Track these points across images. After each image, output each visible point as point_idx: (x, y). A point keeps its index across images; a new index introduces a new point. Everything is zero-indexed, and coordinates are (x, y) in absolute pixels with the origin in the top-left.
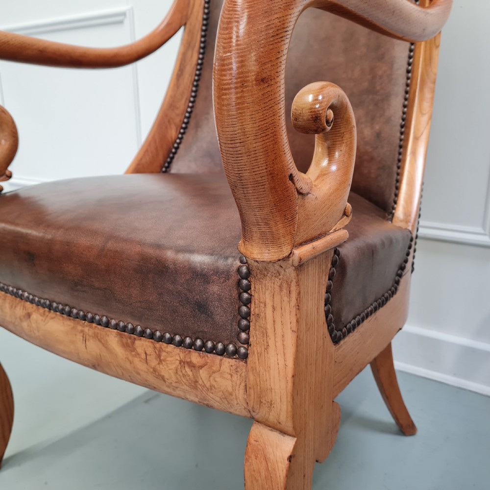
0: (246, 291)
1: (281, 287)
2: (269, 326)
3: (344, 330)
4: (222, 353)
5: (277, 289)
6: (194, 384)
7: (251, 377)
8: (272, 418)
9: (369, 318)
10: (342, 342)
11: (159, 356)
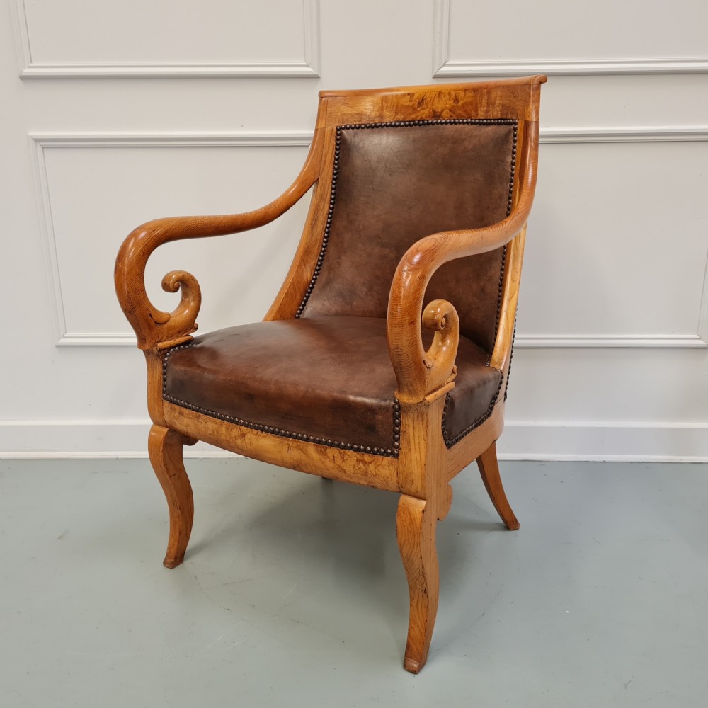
0: (398, 419)
1: (418, 416)
2: (411, 437)
3: (454, 440)
4: (382, 454)
5: (416, 417)
6: (366, 474)
7: (401, 467)
8: (413, 490)
9: (471, 433)
10: (452, 447)
11: (343, 458)
